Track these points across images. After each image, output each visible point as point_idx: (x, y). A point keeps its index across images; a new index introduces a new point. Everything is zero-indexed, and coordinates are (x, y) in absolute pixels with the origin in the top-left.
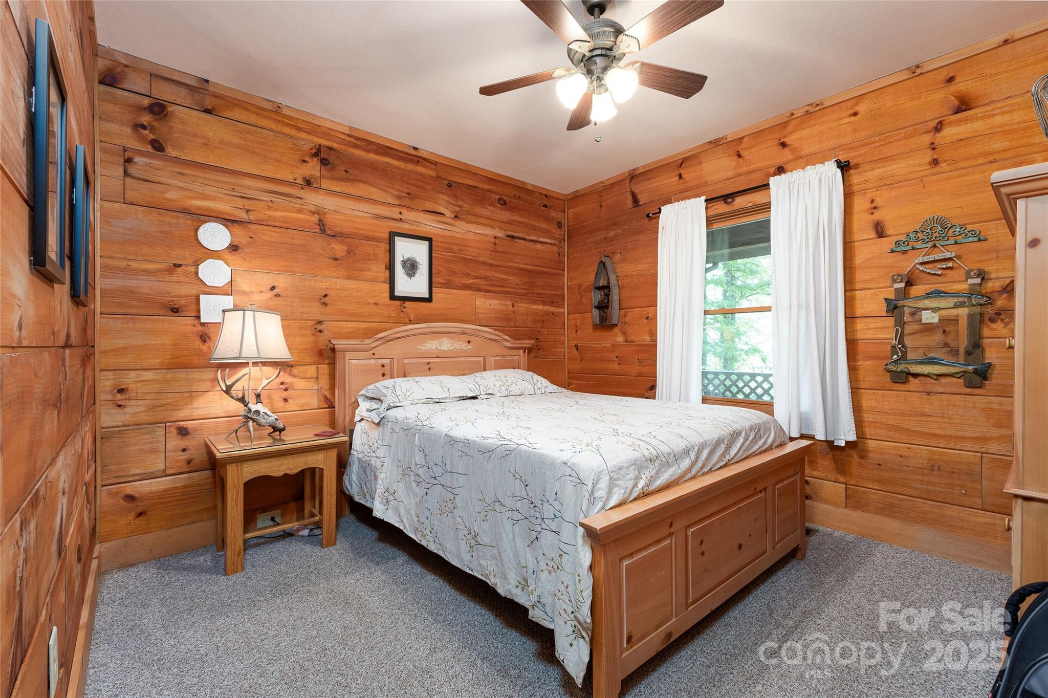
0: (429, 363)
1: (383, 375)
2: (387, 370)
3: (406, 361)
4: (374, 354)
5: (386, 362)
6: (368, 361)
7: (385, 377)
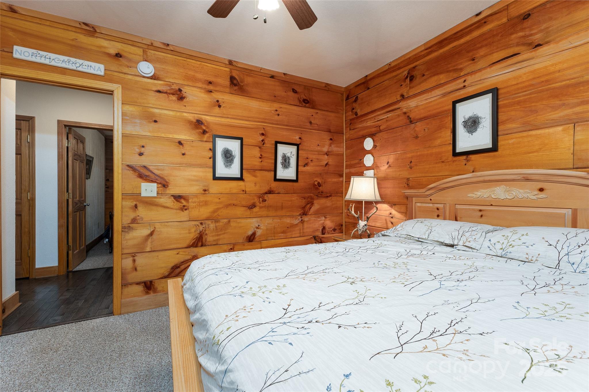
0: (480, 211)
1: (438, 216)
2: (440, 212)
3: (458, 207)
4: (431, 200)
5: (440, 206)
6: (427, 205)
7: (439, 218)
